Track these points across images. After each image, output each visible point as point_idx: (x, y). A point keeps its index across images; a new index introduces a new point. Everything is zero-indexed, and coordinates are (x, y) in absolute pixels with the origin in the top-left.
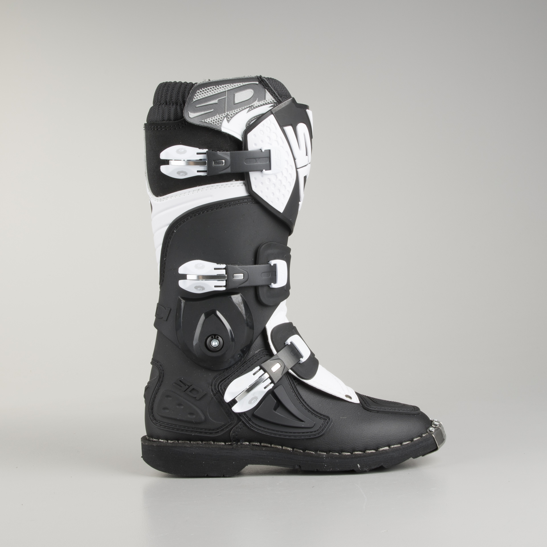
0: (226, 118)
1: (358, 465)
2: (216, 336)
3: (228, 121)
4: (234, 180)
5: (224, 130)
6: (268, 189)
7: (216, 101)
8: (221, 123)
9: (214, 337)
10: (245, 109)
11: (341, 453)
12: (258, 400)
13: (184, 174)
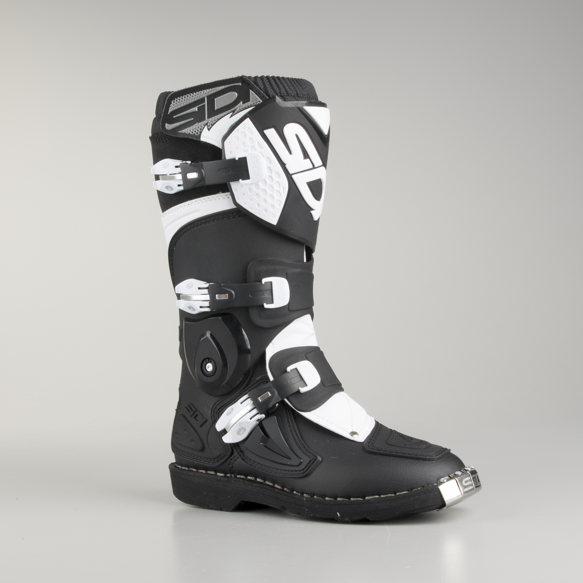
0: (206, 126)
1: (338, 513)
2: (210, 360)
3: (209, 129)
4: (221, 192)
5: (203, 139)
6: (251, 200)
7: (196, 109)
8: (201, 132)
9: (207, 361)
10: (229, 114)
11: (324, 497)
12: (246, 431)
13: (171, 190)
